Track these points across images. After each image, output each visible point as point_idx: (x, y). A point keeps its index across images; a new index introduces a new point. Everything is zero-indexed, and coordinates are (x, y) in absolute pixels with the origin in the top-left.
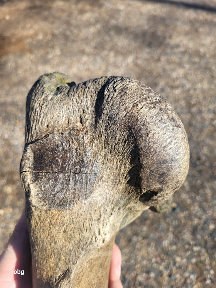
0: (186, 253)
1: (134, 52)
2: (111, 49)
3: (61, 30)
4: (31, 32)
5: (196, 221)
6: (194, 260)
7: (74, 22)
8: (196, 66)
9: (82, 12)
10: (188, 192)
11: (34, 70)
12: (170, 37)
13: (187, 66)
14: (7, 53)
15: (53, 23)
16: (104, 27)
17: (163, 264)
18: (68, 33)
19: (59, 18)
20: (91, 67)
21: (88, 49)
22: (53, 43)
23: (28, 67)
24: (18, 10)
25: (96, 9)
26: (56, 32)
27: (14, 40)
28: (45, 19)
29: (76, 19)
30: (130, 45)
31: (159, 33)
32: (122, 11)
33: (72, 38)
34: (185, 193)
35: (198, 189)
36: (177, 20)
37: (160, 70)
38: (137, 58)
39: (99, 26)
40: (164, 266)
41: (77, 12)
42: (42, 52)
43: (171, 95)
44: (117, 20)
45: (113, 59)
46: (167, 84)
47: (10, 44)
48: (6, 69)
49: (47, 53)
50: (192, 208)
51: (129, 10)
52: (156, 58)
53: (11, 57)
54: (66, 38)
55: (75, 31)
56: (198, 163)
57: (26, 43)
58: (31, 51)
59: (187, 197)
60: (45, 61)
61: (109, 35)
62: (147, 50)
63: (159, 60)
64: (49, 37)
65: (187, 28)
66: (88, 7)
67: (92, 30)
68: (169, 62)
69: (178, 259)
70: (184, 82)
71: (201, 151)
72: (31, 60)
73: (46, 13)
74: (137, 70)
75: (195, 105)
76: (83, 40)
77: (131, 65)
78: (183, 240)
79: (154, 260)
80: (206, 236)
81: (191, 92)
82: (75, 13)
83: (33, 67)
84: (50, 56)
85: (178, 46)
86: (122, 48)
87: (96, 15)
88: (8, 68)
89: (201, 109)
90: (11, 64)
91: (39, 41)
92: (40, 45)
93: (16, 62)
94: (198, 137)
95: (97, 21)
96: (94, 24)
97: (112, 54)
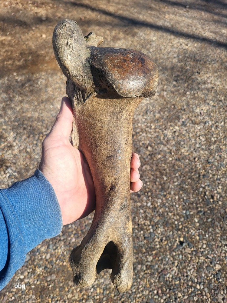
6: (196, 298)
14: (39, 71)
17: (164, 298)
32: (154, 41)
35: (209, 228)
37: (184, 103)
38: (163, 90)
40: (165, 300)
56: (211, 200)
62: (174, 83)
63: (184, 94)
66: (121, 35)
68: (195, 98)
70: (207, 118)
75: (215, 142)
85: (205, 83)
89: (221, 147)
90: (41, 81)
93: (46, 80)
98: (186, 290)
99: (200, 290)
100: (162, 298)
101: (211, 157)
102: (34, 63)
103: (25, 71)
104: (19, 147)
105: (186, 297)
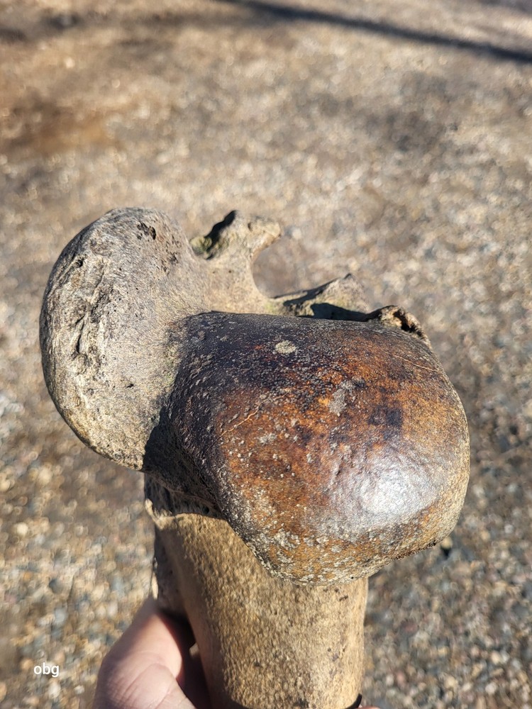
0: (472, 669)
1: (365, 159)
2: (309, 151)
3: (192, 97)
4: (123, 100)
5: (500, 588)
6: (491, 688)
7: (224, 81)
8: (516, 200)
9: (245, 58)
10: (484, 513)
11: (124, 190)
12: (455, 128)
13: (493, 199)
14: (61, 148)
15: (174, 81)
16: (295, 95)
17: (413, 692)
18: (209, 106)
19: (189, 71)
20: (260, 190)
21: (254, 147)
22: (171, 129)
23: (108, 182)
24: (95, 47)
25: (280, 53)
26: (182, 103)
27: (80, 117)
28: (158, 71)
29: (229, 74)
30: (355, 141)
31: (429, 116)
32: (342, 59)
33: (217, 118)
34: (475, 515)
35: (511, 508)
36: (474, 86)
37: (427, 204)
38: (371, 174)
39: (283, 94)
40: (414, 699)
41: (233, 58)
42: (144, 149)
43: (451, 267)
44: (328, 79)
45: (314, 173)
46: (442, 240)
47: (70, 125)
48: (59, 183)
49: (158, 152)
50: (492, 555)
51: (358, 57)
52: (418, 174)
53: (72, 157)
54: (205, 118)
55: (227, 103)
56: (512, 439)
57: (107, 125)
58: (119, 146)
59: (482, 525)
60: (152, 171)
61: (308, 117)
62: (398, 155)
63: (424, 181)
64: (165, 114)
65: (497, 107)
66: (260, 48)
67: (267, 101)
68: (449, 188)
69: (451, 682)
70: (486, 237)
71: (520, 411)
72: (118, 166)
73: (160, 58)
74: (371, 202)
75: (509, 295)
76: (242, 124)
77: (356, 190)
78: (467, 634)
79: (389, 680)
80: (524, 628)
81: (502, 262)
82: (230, 59)
83: (122, 182)
84: (163, 159)
85: (472, 150)
86: (338, 147)
87: (279, 67)
88: (62, 182)
89: (524, 305)
90: (69, 173)
91: (139, 122)
92: (140, 133)
93: (82, 169)
94: (513, 376)
95: (280, 82)
96: (272, 89)
97: (312, 161)
98: (465, 670)
99: (500, 666)
100: (406, 693)
101: (502, 332)
102: (48, 131)
103: (27, 151)
104: (23, 339)
105: (467, 687)
